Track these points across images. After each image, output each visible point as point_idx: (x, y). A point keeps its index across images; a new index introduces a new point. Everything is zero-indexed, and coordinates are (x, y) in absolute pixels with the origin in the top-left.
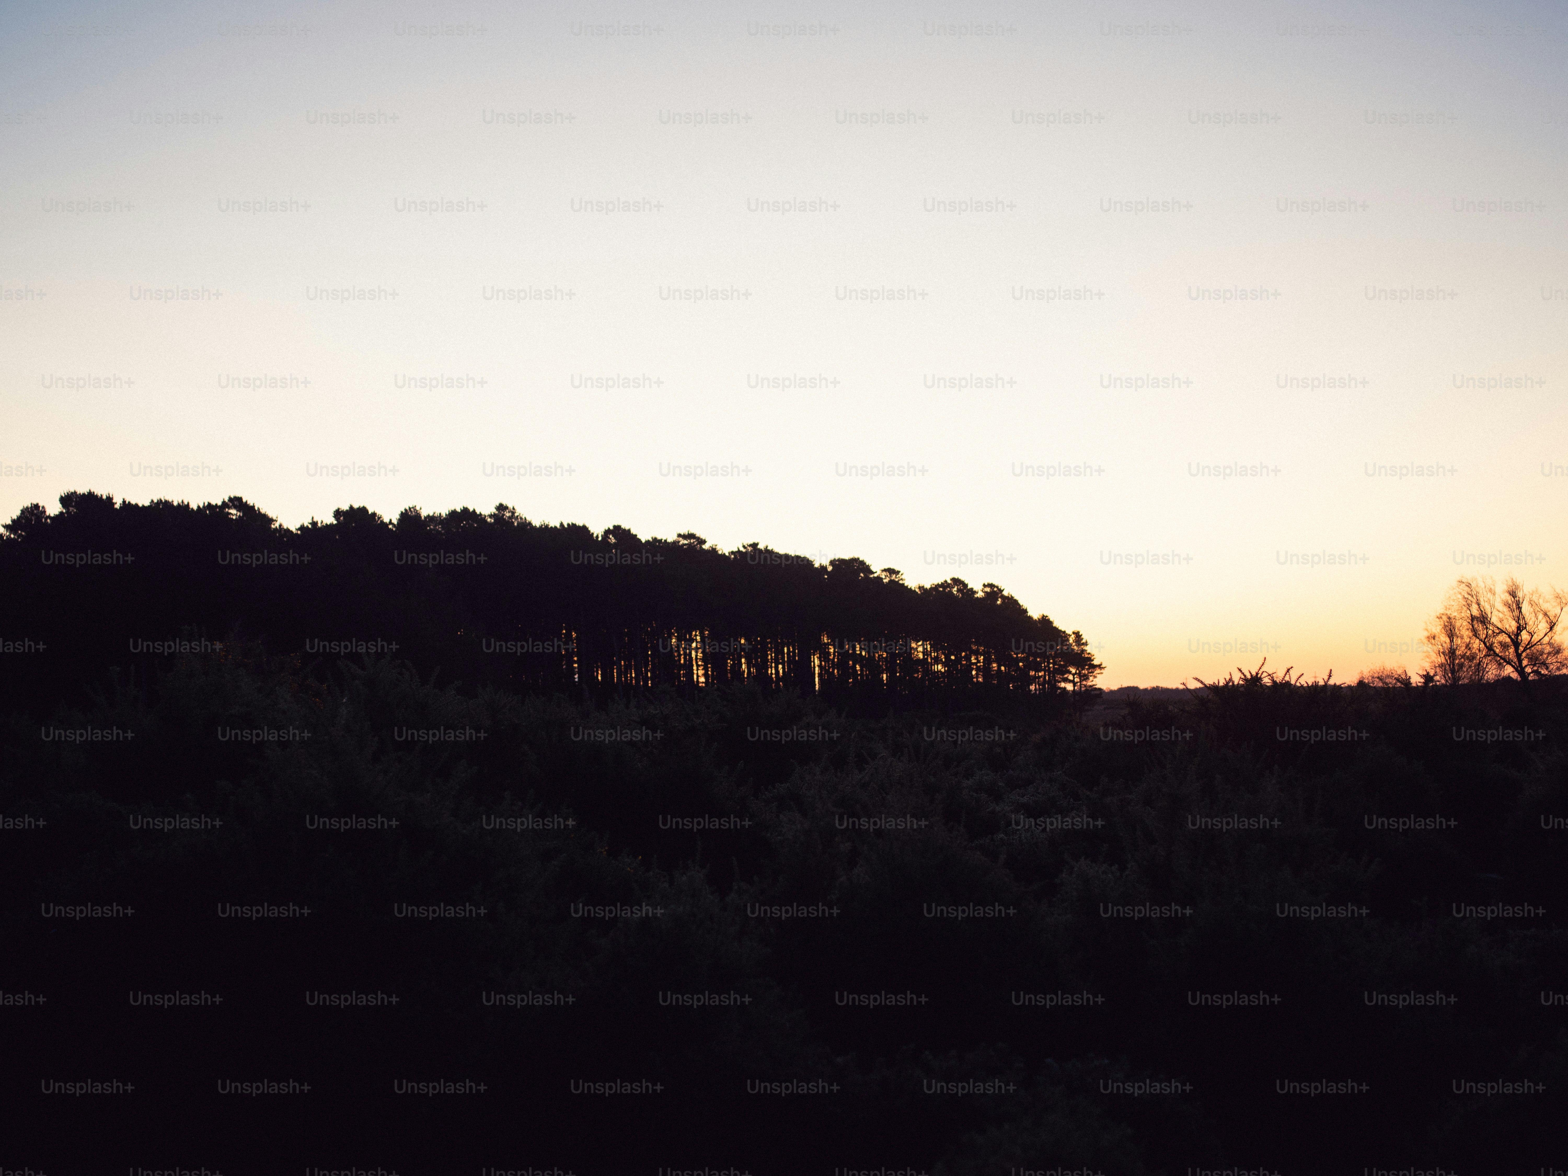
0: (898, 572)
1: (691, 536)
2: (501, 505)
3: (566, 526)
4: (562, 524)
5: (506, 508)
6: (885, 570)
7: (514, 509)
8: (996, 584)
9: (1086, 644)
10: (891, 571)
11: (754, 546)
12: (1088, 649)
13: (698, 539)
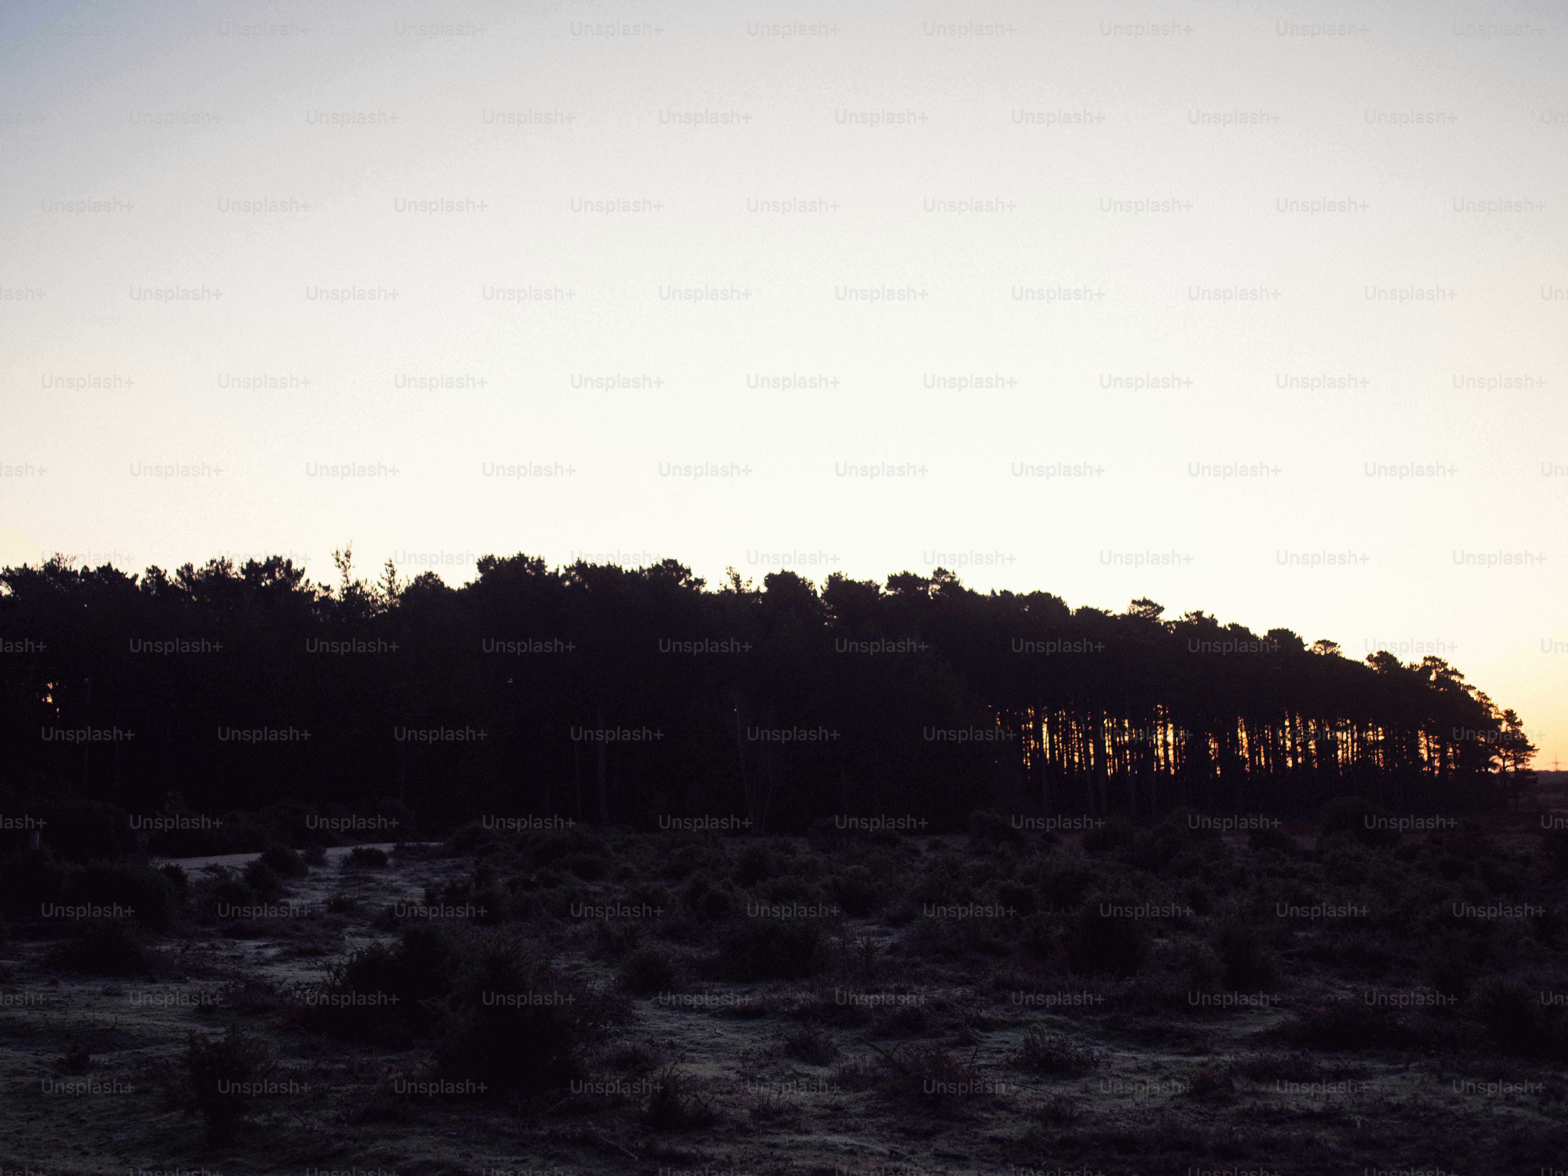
0: (1334, 645)
1: (1145, 602)
2: (940, 569)
3: (998, 594)
4: (993, 592)
5: (945, 572)
6: (1319, 642)
7: (954, 573)
8: (1438, 656)
9: (1520, 724)
10: (1326, 644)
11: (1198, 614)
12: (1522, 729)
13: (1154, 605)
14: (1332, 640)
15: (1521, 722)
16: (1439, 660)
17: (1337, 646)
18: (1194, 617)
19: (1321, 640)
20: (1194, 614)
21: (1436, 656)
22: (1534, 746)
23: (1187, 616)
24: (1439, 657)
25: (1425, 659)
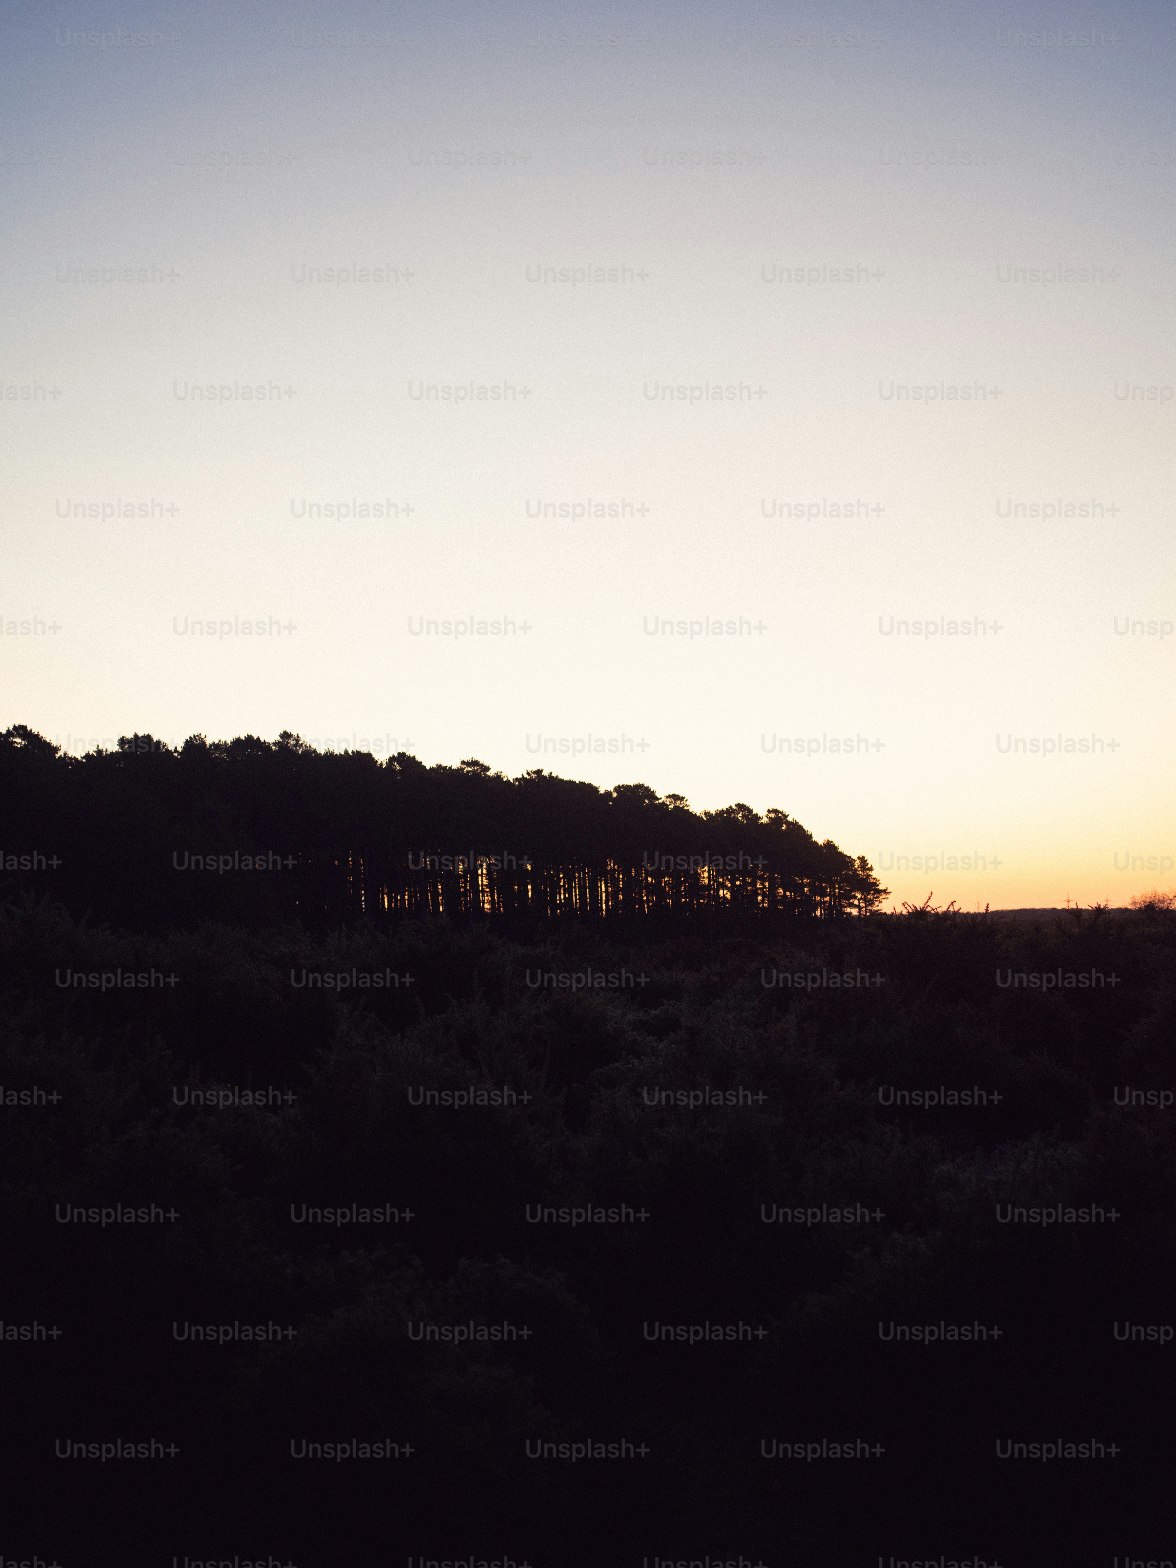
1: (475, 763)
2: (285, 733)
3: (350, 754)
4: (346, 752)
5: (291, 735)
6: (669, 796)
7: (298, 736)
9: (871, 869)
10: (675, 797)
11: (539, 772)
12: (873, 874)
13: (482, 766)
14: (681, 795)
15: (872, 867)
16: (782, 813)
17: (685, 800)
18: (534, 776)
19: (671, 794)
20: (535, 772)
21: (778, 809)
22: (887, 890)
23: (528, 774)
24: (781, 810)
25: (769, 811)
